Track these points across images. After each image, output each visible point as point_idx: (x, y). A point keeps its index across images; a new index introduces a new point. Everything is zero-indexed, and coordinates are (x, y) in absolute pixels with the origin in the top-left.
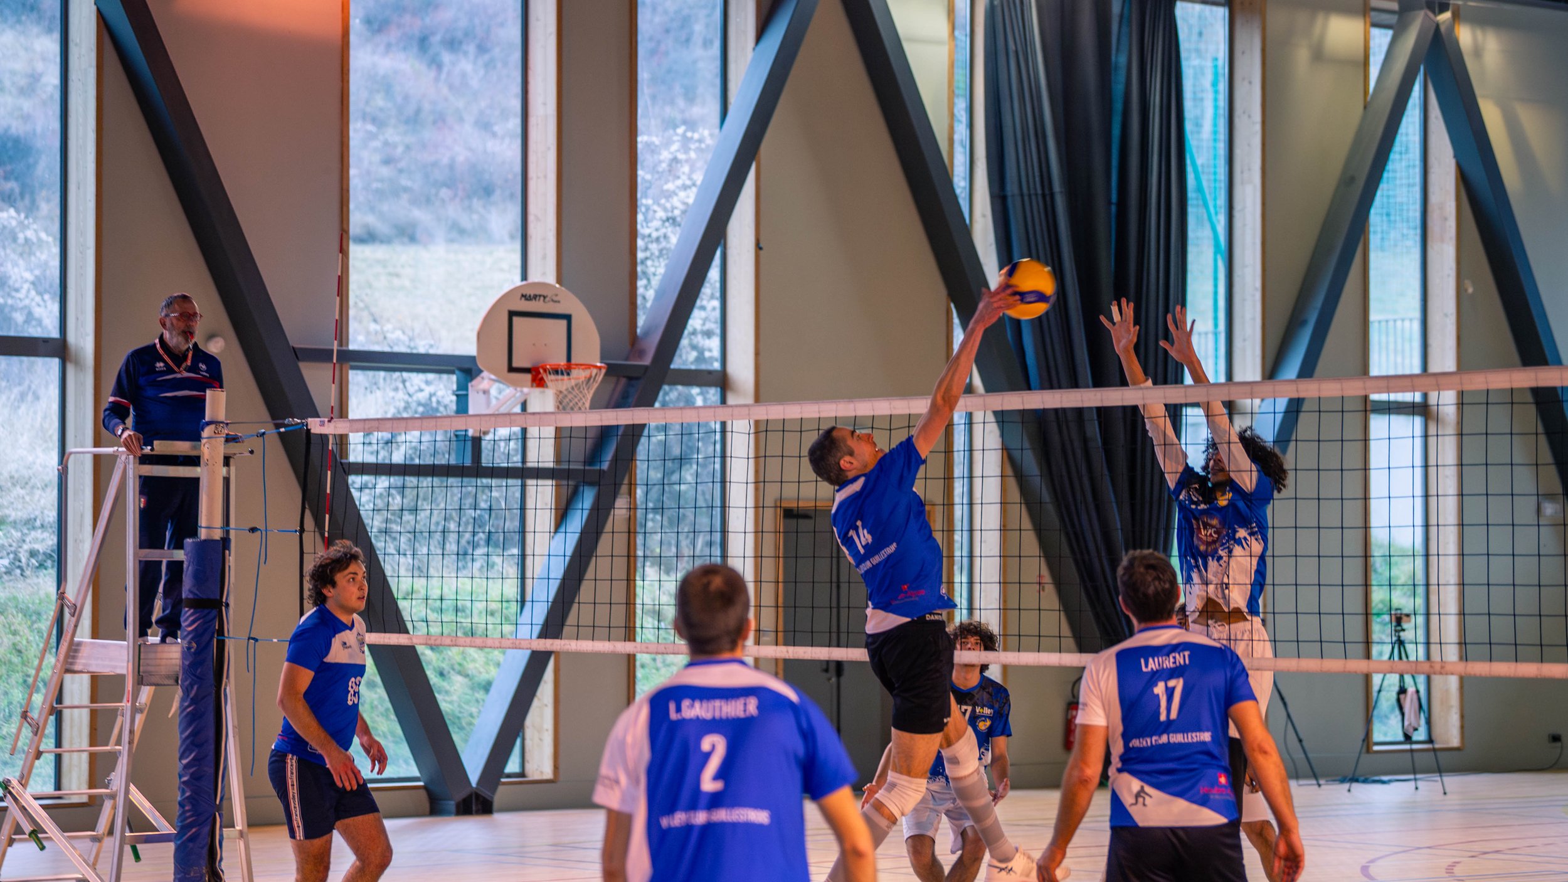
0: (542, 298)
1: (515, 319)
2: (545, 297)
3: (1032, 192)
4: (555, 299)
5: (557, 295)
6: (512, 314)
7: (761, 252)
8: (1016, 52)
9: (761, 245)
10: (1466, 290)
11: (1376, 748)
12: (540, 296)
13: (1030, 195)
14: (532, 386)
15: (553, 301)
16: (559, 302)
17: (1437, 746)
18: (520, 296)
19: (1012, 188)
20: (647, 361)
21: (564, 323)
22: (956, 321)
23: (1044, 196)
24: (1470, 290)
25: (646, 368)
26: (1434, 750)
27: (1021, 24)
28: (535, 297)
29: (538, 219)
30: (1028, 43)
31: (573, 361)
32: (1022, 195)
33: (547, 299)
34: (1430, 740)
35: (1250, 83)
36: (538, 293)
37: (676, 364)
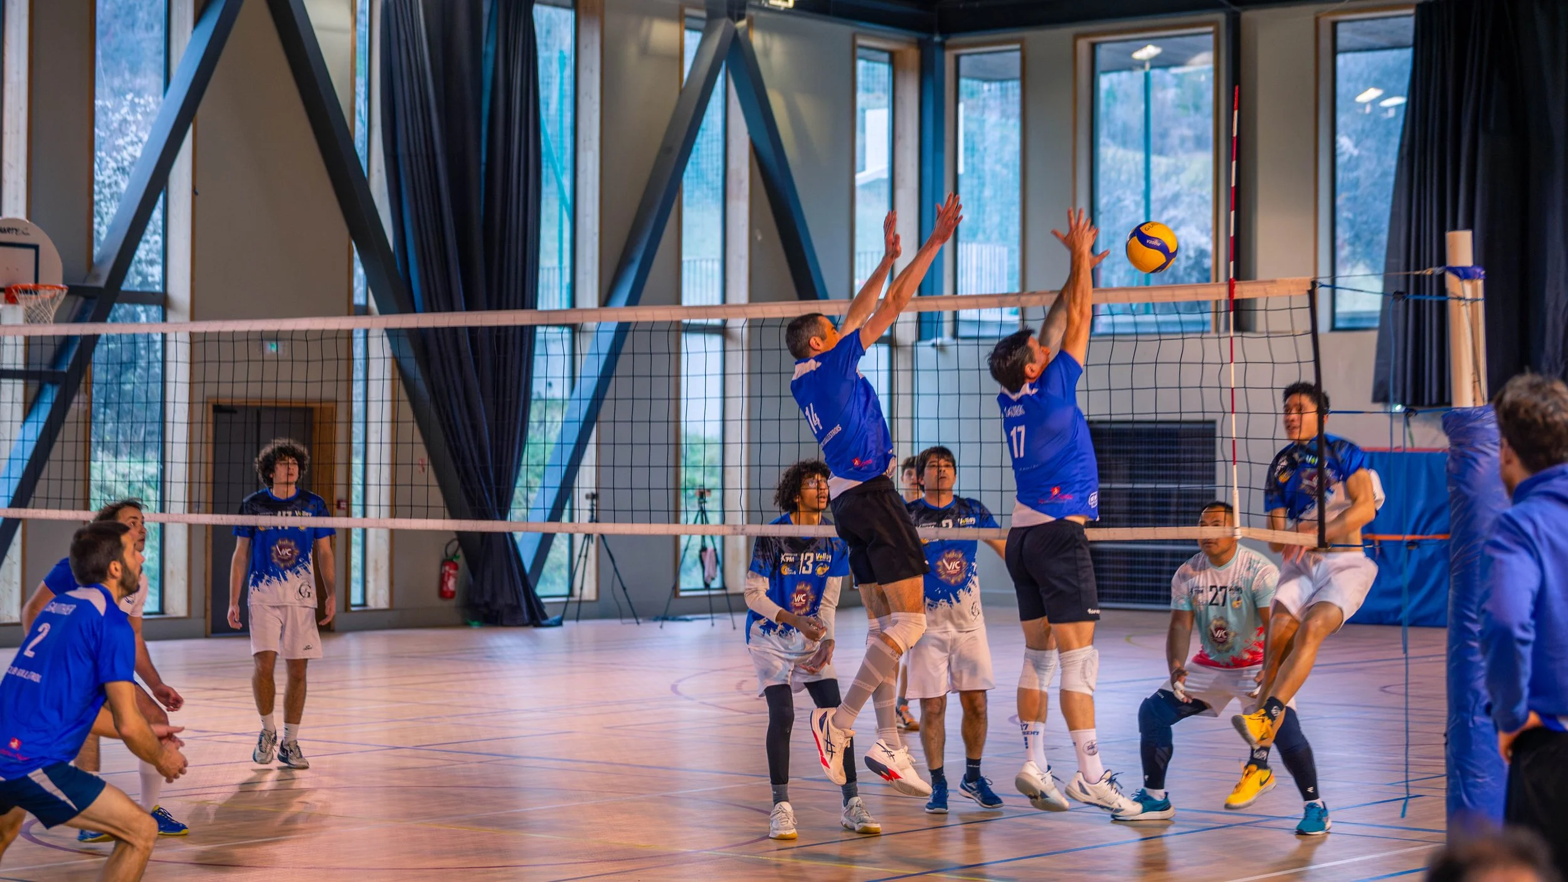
0: (14, 231)
2: (17, 230)
3: (418, 151)
4: (25, 231)
5: (26, 227)
7: (197, 198)
8: (406, 40)
9: (197, 190)
10: (756, 238)
11: (682, 594)
12: (13, 229)
13: (416, 156)
14: (6, 303)
15: (23, 233)
16: (28, 234)
17: (730, 591)
19: (402, 149)
20: (102, 283)
21: (32, 252)
22: (356, 255)
23: (428, 156)
24: (759, 238)
25: (99, 289)
26: (727, 595)
27: (409, 15)
28: (9, 230)
29: (11, 166)
31: (40, 282)
32: (410, 155)
33: (19, 232)
34: (724, 587)
35: (591, 71)
36: (11, 226)
37: (125, 287)
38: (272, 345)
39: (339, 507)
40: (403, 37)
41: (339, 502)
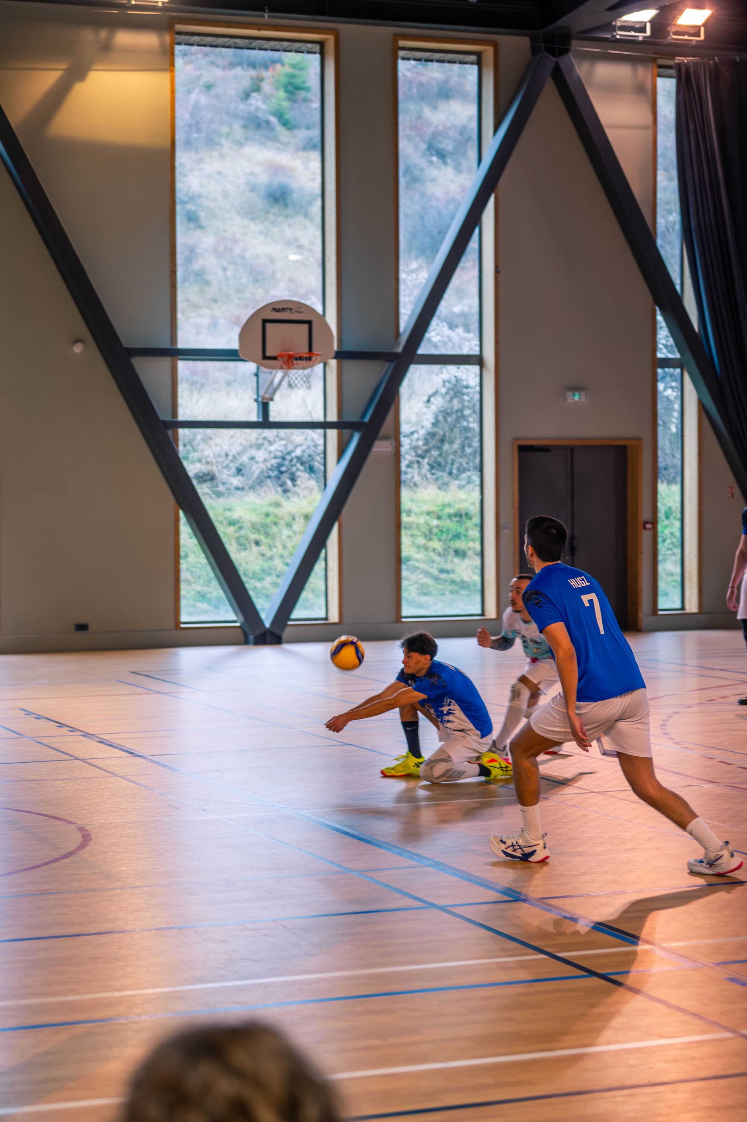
0: (288, 311)
1: (268, 325)
2: (291, 309)
3: (708, 224)
4: (299, 310)
5: (300, 308)
6: (265, 321)
7: (499, 275)
8: (696, 131)
9: (499, 270)
12: (287, 309)
15: (298, 312)
16: (301, 312)
18: (270, 309)
19: (693, 224)
21: (306, 326)
23: (718, 228)
25: (397, 354)
27: (699, 111)
28: (283, 310)
30: (705, 123)
31: (315, 351)
33: (293, 311)
36: (285, 307)
38: (574, 395)
39: (645, 528)
40: (692, 127)
41: (646, 523)
